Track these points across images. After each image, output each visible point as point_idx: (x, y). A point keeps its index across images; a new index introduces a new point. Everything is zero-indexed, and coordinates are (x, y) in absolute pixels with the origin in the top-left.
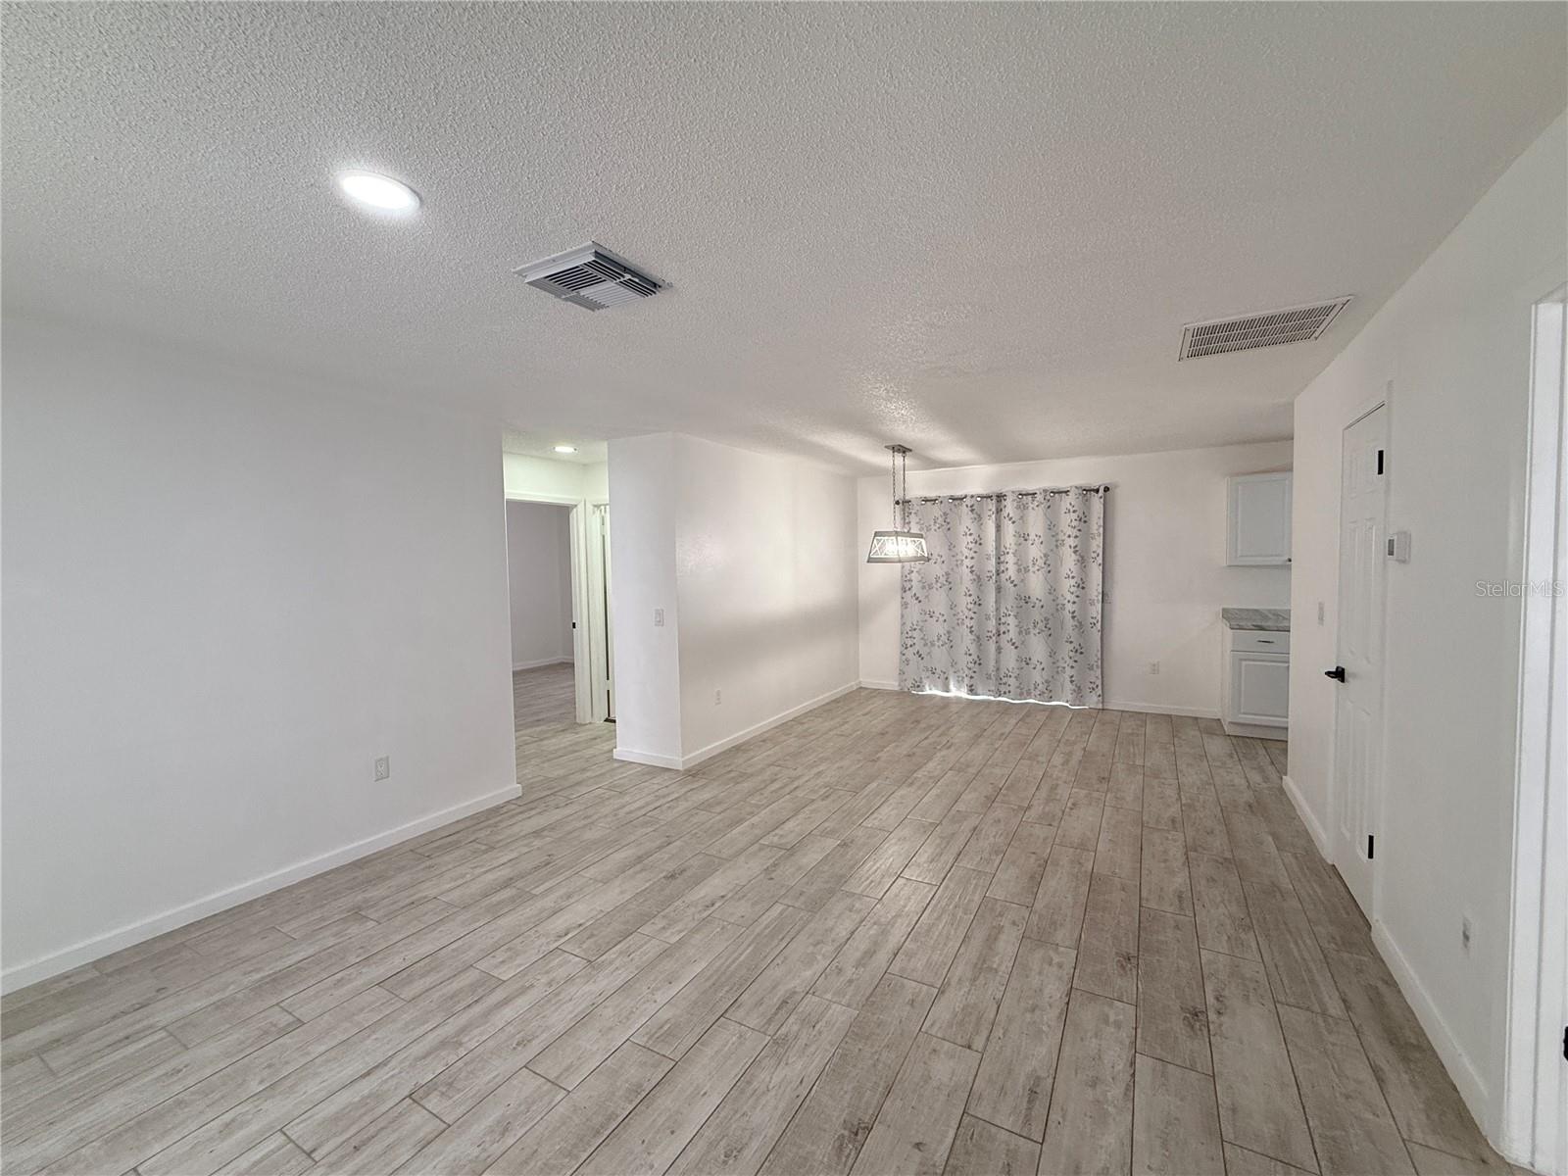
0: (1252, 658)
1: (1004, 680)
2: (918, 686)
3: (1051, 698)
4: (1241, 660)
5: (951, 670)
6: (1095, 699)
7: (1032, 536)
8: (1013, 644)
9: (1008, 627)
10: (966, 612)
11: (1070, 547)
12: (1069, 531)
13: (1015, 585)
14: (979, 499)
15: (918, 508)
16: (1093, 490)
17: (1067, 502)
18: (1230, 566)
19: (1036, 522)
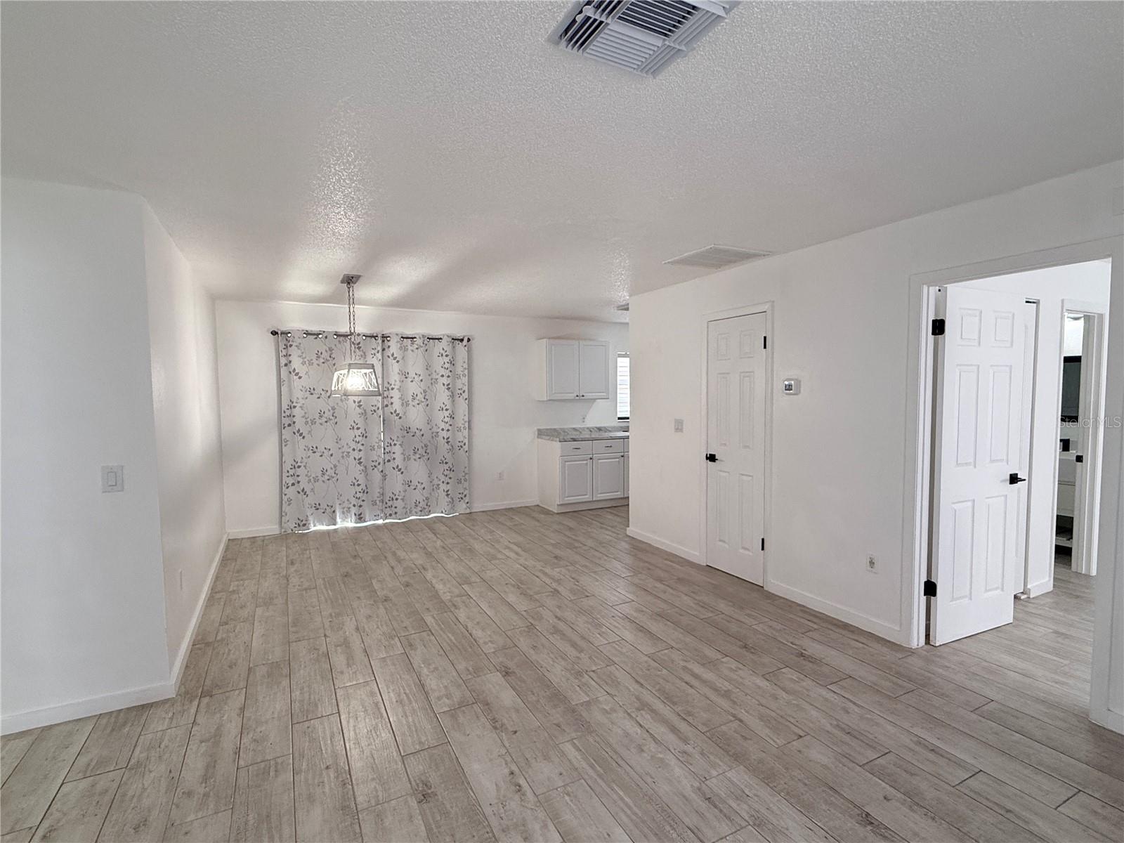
0: (573, 459)
1: (390, 503)
2: (304, 525)
3: (430, 512)
4: (566, 462)
5: (338, 502)
6: (465, 506)
7: (412, 375)
8: (399, 470)
9: (394, 456)
10: (353, 445)
11: (444, 385)
12: (443, 372)
13: (400, 418)
14: (364, 338)
15: (299, 341)
16: (458, 340)
17: (439, 347)
18: (550, 400)
19: (415, 364)
